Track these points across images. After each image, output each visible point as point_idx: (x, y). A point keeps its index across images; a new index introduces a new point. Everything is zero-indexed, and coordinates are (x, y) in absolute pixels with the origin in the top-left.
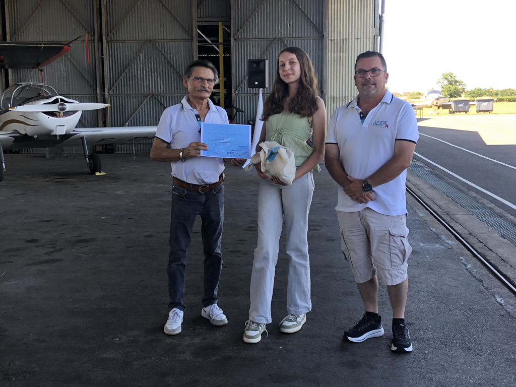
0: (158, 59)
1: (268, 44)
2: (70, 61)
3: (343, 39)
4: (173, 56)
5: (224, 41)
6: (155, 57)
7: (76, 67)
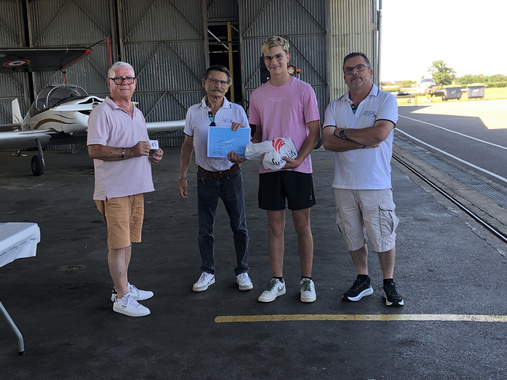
0: (171, 58)
2: (90, 63)
3: (344, 35)
4: (186, 55)
5: (233, 40)
6: (169, 57)
7: (95, 69)
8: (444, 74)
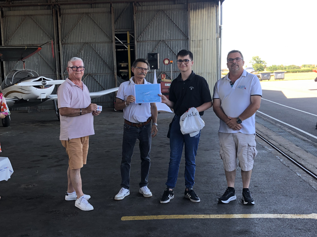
0: (92, 53)
1: (156, 44)
2: (40, 56)
3: (199, 40)
4: (101, 52)
5: (130, 42)
6: (90, 53)
7: (44, 60)
8: (259, 65)
